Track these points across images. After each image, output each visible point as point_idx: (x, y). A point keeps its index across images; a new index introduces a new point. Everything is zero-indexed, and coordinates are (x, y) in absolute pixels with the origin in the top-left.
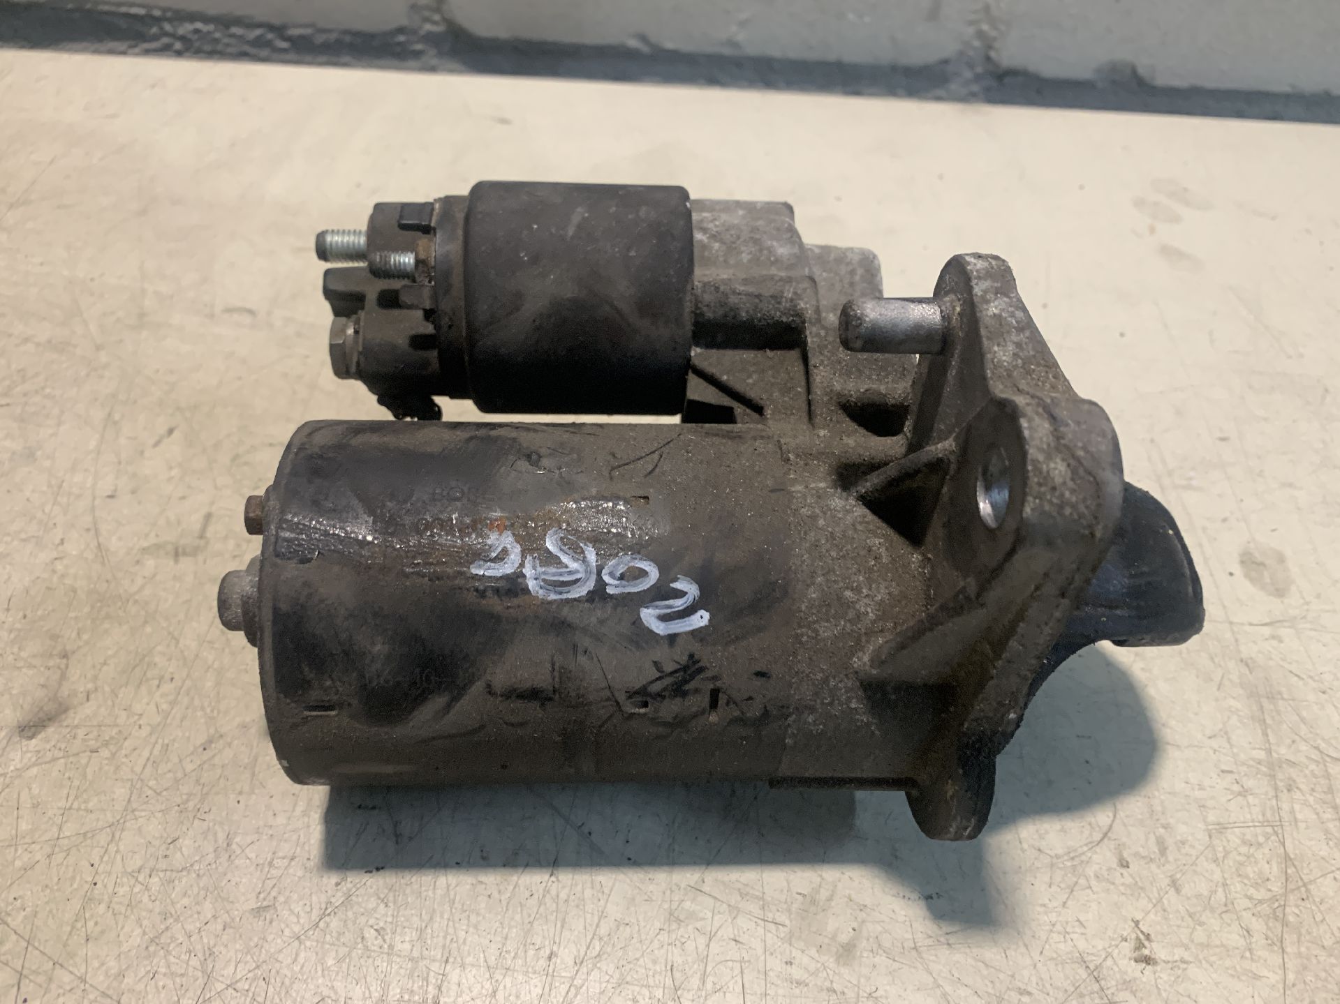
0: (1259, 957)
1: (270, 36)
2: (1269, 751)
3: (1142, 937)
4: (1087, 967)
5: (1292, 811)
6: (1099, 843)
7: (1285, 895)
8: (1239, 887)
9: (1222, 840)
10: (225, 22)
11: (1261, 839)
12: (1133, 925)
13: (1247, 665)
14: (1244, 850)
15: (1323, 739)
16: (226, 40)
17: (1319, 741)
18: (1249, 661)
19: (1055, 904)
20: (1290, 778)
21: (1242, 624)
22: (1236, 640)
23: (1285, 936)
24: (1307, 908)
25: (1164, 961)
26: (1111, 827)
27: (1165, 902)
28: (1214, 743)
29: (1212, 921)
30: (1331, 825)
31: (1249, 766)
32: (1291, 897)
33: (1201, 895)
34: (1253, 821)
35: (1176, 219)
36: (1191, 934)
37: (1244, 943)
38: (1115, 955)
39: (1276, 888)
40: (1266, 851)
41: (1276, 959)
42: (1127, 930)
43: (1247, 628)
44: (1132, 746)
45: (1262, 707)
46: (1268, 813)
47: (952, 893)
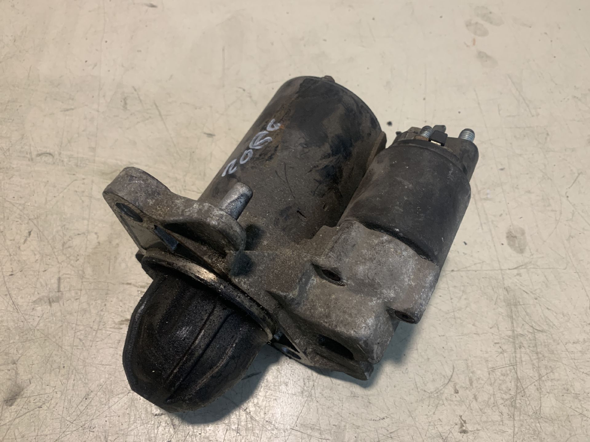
0: (505, 423)
2: (513, 331)
3: (463, 422)
4: (443, 438)
5: (521, 358)
6: (447, 384)
7: (516, 396)
8: (499, 394)
9: (493, 375)
11: (508, 372)
12: (459, 417)
13: (507, 290)
14: (502, 378)
15: (535, 322)
17: (533, 323)
18: (508, 288)
20: (521, 343)
21: (506, 270)
22: (503, 278)
23: (515, 413)
24: (524, 400)
25: (471, 431)
26: (452, 376)
27: (472, 405)
28: (492, 331)
29: (489, 411)
30: (534, 362)
31: (505, 339)
32: (518, 396)
33: (485, 400)
34: (506, 364)
35: (485, 33)
36: (481, 418)
37: (500, 419)
38: (453, 431)
39: (513, 393)
40: (510, 377)
41: (510, 423)
42: (458, 420)
43: (508, 271)
44: (461, 337)
45: (512, 310)
46: (512, 360)
47: (392, 415)
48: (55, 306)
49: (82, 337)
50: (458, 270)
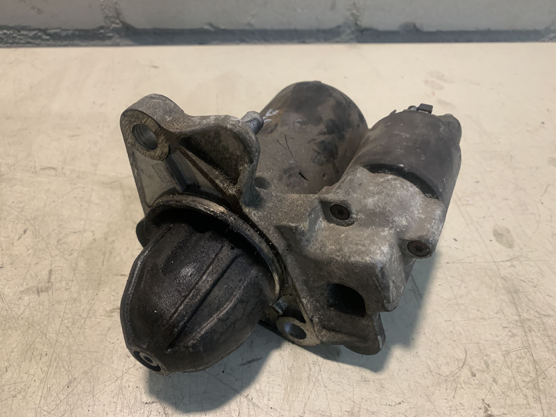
0: (533, 407)
1: (40, 34)
2: (519, 316)
3: (486, 406)
5: (533, 341)
6: (462, 367)
7: (537, 378)
8: (519, 377)
9: (509, 358)
11: (524, 355)
12: (482, 401)
14: (518, 360)
15: (539, 307)
17: (537, 308)
18: (505, 278)
19: (450, 397)
20: (530, 326)
21: (499, 262)
22: (498, 269)
23: (541, 396)
24: (546, 382)
25: (497, 415)
26: (465, 359)
27: (493, 389)
28: (498, 316)
29: (512, 394)
30: (548, 344)
31: (513, 324)
32: (539, 378)
33: (505, 383)
34: (519, 347)
36: (505, 401)
37: (526, 402)
39: (533, 375)
40: (527, 360)
41: (538, 406)
42: (481, 405)
43: (502, 263)
44: (467, 322)
45: (513, 297)
46: (524, 343)
47: (408, 400)
48: (43, 295)
49: (69, 325)
50: (453, 263)
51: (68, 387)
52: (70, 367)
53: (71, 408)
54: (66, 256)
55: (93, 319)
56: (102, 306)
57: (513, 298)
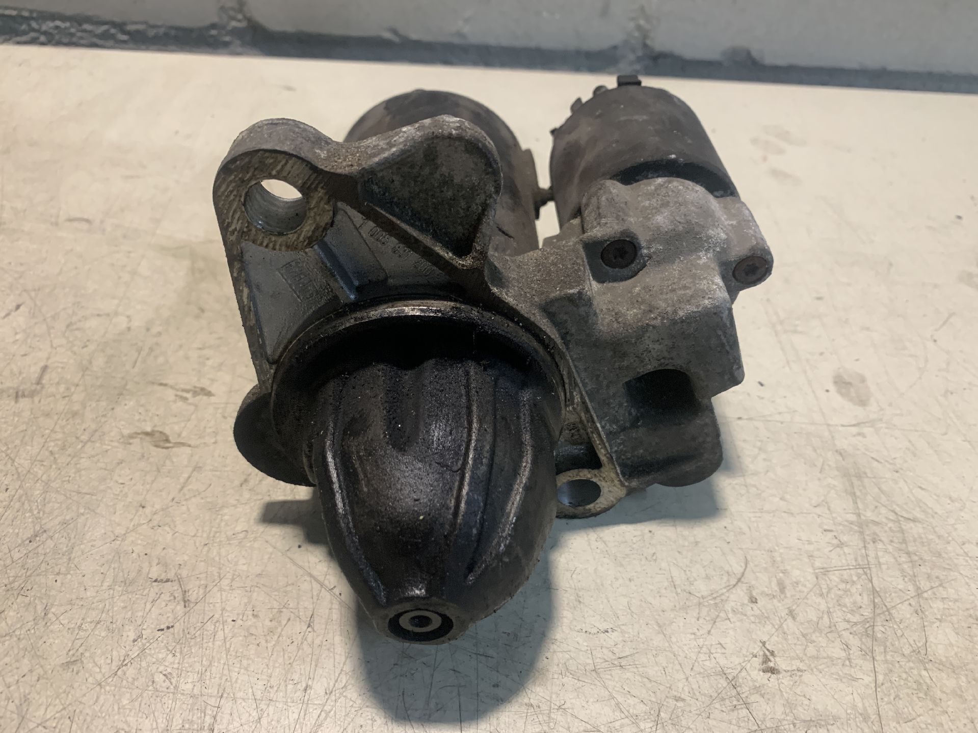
0: (856, 664)
1: (113, 31)
2: (859, 515)
3: (768, 653)
4: (727, 678)
5: (877, 557)
6: (734, 586)
7: (874, 618)
8: (839, 614)
9: (825, 580)
10: (79, 20)
11: (855, 578)
12: (761, 645)
13: (841, 454)
14: (842, 586)
15: (898, 505)
16: (79, 34)
17: (895, 506)
18: (842, 451)
19: (701, 632)
20: (875, 533)
21: (837, 425)
22: (833, 437)
23: (875, 648)
24: (890, 627)
25: (785, 671)
26: (743, 574)
27: (785, 626)
28: (818, 511)
29: (820, 639)
30: (905, 566)
31: (844, 526)
32: (878, 619)
33: (811, 620)
34: (848, 565)
35: (781, 152)
36: (805, 649)
37: (844, 655)
38: (748, 667)
39: (867, 612)
40: (859, 586)
41: (868, 666)
42: (757, 649)
43: (841, 428)
44: (758, 515)
45: (852, 483)
46: (859, 559)
47: (623, 627)
48: (24, 403)
49: (56, 449)
50: (751, 419)
51: (30, 542)
52: (41, 513)
53: (28, 574)
54: (75, 349)
55: (98, 445)
56: (116, 427)
57: (852, 485)
